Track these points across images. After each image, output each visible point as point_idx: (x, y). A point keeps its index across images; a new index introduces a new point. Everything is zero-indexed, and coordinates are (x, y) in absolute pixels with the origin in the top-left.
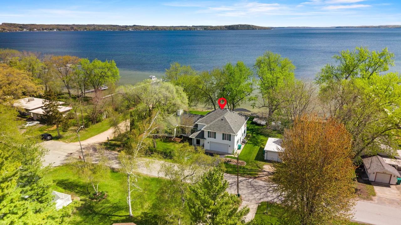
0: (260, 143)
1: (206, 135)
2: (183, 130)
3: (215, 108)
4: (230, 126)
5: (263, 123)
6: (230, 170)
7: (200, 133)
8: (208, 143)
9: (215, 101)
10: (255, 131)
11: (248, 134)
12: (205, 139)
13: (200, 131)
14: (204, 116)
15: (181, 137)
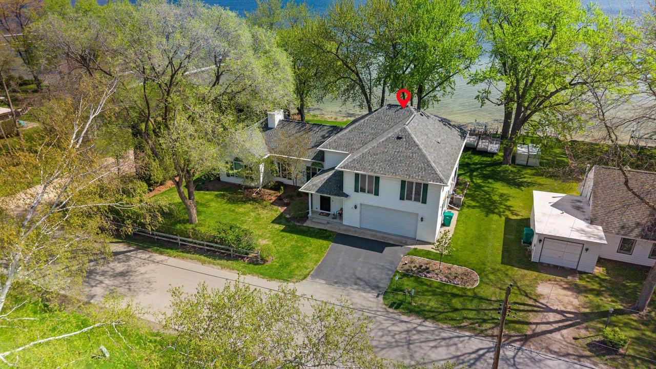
0: (501, 204)
1: (349, 185)
2: (284, 167)
3: (370, 109)
4: (424, 156)
5: (494, 147)
6: (432, 304)
7: (329, 179)
8: (356, 207)
9: (370, 90)
10: (476, 170)
11: (461, 178)
12: (347, 196)
13: (331, 173)
14: (342, 129)
15: (277, 187)
